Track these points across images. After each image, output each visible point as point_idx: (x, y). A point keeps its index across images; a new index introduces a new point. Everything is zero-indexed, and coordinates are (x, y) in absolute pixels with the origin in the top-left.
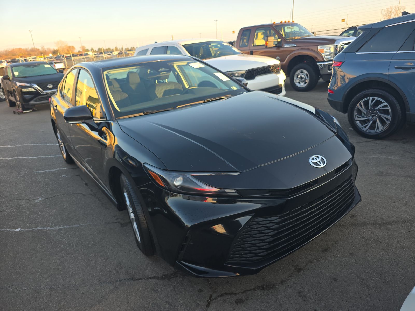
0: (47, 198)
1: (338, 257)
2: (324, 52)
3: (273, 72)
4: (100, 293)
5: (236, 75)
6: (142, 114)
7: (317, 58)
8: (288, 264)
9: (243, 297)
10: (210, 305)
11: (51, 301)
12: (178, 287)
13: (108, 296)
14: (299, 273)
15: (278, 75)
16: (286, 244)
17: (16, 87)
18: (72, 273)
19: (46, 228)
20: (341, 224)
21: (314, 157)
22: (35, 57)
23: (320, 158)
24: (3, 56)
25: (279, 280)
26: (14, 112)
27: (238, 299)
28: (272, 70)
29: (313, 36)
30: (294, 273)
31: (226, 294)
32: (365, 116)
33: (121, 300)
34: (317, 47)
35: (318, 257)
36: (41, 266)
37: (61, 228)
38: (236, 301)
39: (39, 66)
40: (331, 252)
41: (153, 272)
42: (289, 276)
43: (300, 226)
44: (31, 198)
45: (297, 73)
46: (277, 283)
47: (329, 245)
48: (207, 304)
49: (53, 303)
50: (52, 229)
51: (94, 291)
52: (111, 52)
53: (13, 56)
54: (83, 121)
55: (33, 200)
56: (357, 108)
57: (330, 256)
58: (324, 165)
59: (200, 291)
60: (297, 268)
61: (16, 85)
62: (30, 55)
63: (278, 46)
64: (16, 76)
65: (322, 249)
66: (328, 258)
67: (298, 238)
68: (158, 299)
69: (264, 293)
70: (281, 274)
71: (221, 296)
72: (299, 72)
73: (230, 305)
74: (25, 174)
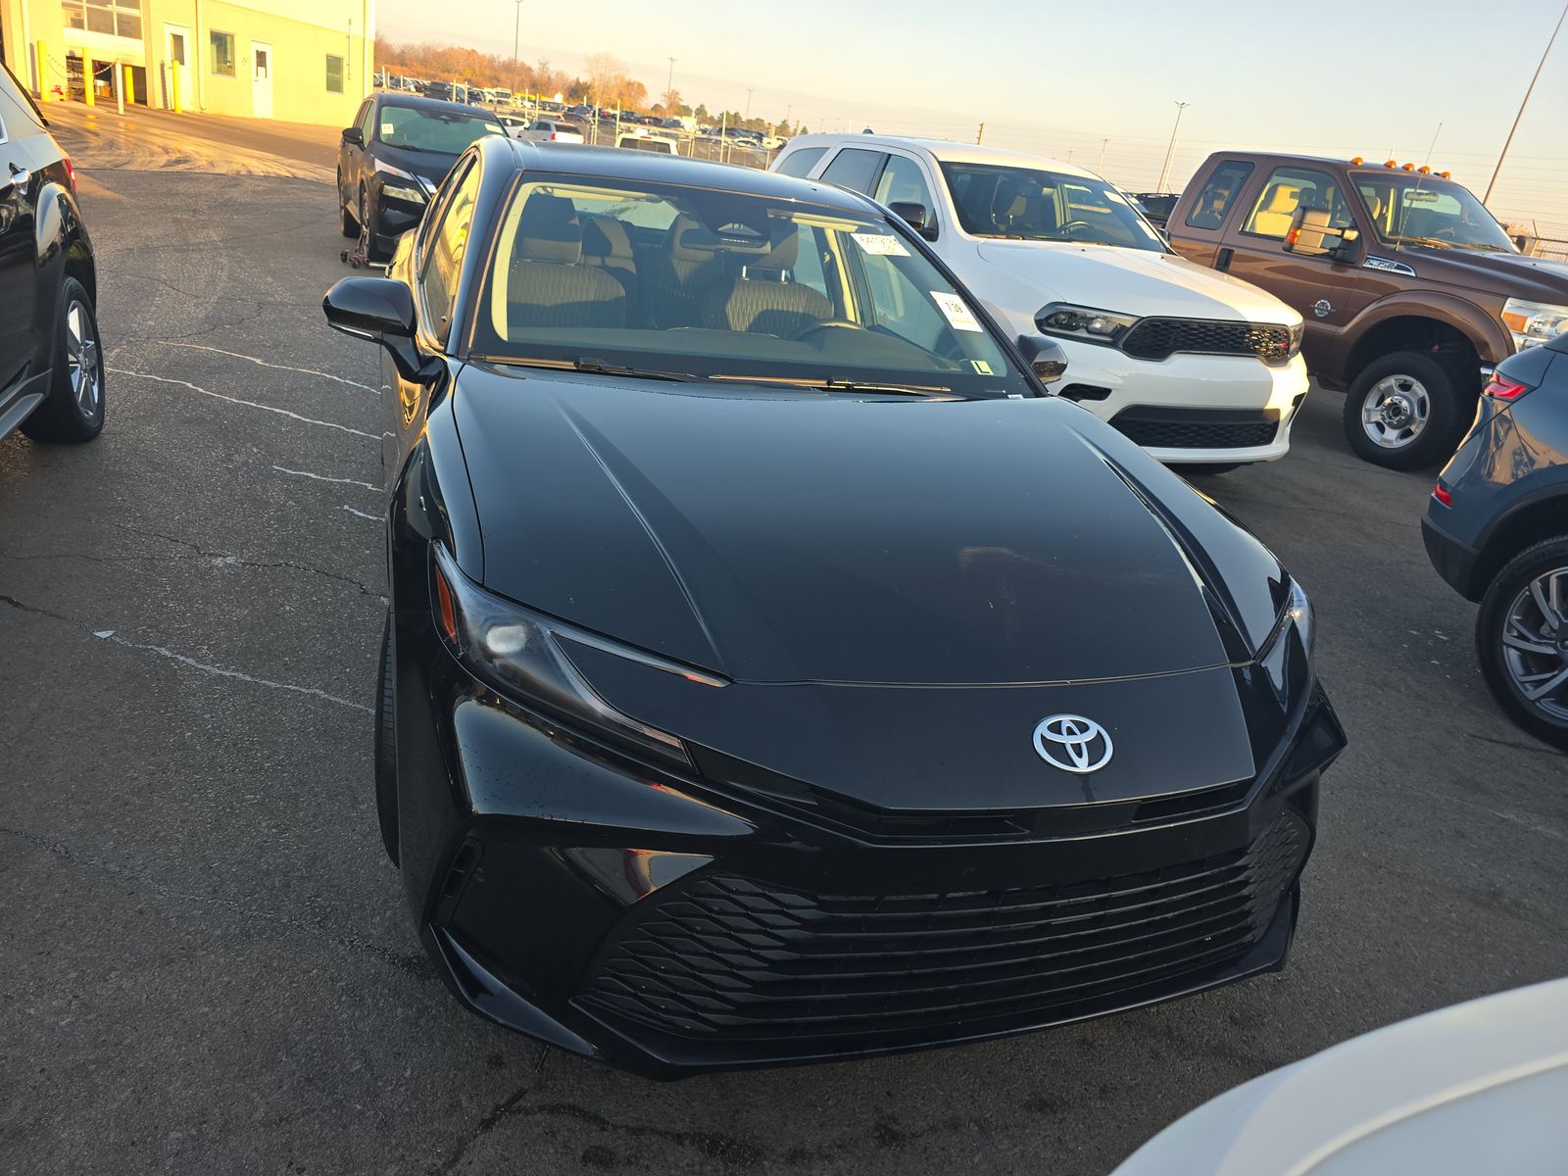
0: (253, 564)
1: (1071, 1151)
2: (1525, 330)
3: (1255, 351)
4: (190, 934)
5: (1097, 325)
6: (570, 365)
7: (1486, 344)
8: (862, 1098)
9: (623, 1148)
10: (494, 1129)
11: (36, 898)
12: (434, 1017)
13: (205, 952)
14: (882, 1151)
15: (1276, 373)
16: (835, 1017)
17: (372, 174)
18: (158, 832)
19: (182, 658)
20: (1175, 1034)
21: (1066, 720)
22: (509, 91)
23: (1090, 736)
24: (412, 65)
25: (791, 1143)
26: (344, 257)
27: (597, 1148)
28: (1258, 342)
29: (1512, 254)
30: (860, 1142)
31: (573, 1110)
32: (1552, 639)
33: (234, 983)
34: (1500, 300)
35: (997, 1120)
36: (86, 774)
37: (224, 673)
38: (586, 1152)
39: (467, 122)
40: (1060, 1123)
41: (393, 932)
42: (839, 1142)
43: (915, 971)
44: (208, 545)
45: (1383, 386)
46: (773, 1151)
47: (1068, 1093)
48: (487, 1116)
49: (38, 906)
50: (197, 669)
51: (178, 917)
52: (760, 137)
53: (444, 71)
54: (378, 334)
55: (210, 555)
56: (1527, 593)
57: (1045, 1137)
58: (1090, 764)
59: (497, 1062)
60: (885, 1126)
61: (372, 166)
62: (495, 81)
63: (1342, 256)
64: (383, 139)
65: (1030, 1095)
66: (1033, 1139)
67: (895, 1013)
68: (345, 1031)
69: (701, 1166)
70: (814, 1123)
71: (554, 1110)
72: (1392, 381)
73: (559, 1156)
74: (245, 464)
